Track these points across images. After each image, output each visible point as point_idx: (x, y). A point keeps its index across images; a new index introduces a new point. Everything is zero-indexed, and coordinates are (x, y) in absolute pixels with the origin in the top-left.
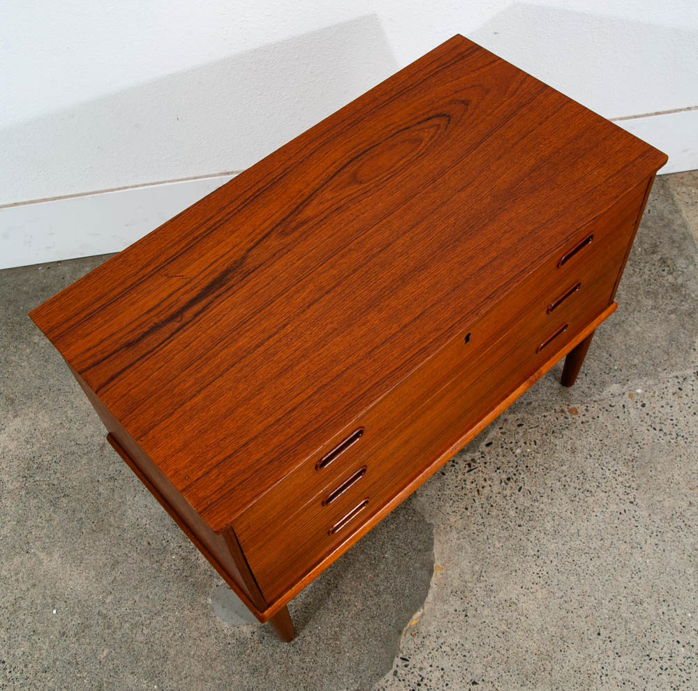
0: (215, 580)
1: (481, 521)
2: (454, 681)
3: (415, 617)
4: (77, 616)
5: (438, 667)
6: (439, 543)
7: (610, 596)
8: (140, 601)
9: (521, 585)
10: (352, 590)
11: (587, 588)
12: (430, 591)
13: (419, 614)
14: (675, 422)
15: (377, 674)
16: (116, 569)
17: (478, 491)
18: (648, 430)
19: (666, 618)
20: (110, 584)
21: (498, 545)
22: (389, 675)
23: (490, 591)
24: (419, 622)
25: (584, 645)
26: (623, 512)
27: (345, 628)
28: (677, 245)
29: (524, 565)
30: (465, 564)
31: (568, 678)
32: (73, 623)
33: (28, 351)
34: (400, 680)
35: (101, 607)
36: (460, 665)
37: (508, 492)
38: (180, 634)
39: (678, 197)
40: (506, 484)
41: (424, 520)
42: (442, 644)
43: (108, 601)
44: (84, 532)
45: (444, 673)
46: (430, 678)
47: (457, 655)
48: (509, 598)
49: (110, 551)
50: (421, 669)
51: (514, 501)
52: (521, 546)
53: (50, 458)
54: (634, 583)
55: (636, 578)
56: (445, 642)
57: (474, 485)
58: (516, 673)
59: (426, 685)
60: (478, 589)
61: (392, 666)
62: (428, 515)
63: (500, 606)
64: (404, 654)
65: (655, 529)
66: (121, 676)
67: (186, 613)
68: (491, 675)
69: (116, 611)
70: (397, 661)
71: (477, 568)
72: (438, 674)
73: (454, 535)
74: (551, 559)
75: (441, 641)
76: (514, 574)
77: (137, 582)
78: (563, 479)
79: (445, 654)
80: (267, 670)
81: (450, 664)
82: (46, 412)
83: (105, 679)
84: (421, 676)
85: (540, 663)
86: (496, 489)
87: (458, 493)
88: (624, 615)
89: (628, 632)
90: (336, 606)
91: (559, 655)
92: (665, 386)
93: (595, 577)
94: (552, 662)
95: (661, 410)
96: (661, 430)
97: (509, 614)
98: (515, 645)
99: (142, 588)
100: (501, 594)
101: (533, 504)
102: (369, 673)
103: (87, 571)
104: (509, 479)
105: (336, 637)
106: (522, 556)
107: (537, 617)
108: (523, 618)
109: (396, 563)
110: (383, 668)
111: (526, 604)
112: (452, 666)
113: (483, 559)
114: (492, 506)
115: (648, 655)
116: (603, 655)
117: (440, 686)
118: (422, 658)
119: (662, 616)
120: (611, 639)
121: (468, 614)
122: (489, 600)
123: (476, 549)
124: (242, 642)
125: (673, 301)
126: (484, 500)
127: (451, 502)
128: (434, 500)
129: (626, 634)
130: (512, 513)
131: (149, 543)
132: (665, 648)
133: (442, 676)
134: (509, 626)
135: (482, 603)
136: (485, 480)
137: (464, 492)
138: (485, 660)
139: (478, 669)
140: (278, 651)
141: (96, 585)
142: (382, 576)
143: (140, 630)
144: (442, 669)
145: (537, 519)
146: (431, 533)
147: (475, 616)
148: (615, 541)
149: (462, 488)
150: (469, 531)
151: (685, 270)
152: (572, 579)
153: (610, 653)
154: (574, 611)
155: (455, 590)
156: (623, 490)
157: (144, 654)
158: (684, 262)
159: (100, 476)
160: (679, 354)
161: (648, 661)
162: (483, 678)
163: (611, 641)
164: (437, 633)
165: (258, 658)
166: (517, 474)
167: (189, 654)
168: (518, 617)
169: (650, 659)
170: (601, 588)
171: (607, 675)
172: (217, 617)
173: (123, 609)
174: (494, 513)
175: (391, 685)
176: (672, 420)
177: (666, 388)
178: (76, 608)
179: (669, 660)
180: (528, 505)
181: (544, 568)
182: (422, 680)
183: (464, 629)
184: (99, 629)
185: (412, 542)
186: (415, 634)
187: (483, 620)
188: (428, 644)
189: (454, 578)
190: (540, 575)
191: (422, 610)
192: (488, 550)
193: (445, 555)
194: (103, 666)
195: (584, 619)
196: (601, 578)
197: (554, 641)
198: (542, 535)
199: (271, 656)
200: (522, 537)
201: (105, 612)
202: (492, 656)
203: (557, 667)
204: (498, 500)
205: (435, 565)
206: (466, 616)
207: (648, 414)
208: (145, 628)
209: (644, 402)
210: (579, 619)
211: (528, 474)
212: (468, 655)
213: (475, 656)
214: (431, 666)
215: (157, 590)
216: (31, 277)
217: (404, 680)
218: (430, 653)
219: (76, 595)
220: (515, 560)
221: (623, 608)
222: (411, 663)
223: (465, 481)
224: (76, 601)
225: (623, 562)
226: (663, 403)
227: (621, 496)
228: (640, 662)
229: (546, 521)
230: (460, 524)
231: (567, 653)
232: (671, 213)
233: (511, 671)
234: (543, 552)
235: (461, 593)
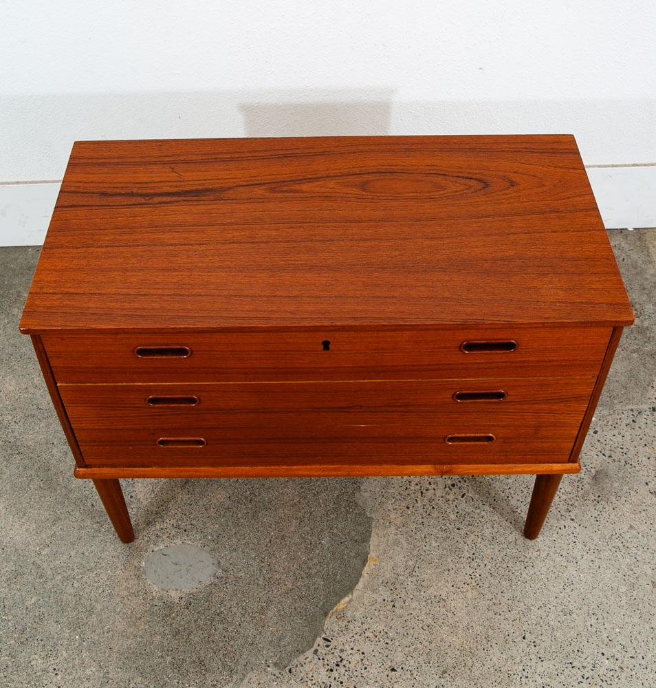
0: (152, 546)
1: (421, 520)
2: (373, 665)
3: (343, 601)
4: (11, 563)
5: (359, 650)
6: (376, 536)
7: (540, 603)
8: (76, 557)
9: (452, 583)
10: (284, 569)
11: (518, 594)
12: (361, 580)
13: (347, 599)
14: (625, 450)
15: (298, 651)
16: (57, 525)
17: (422, 492)
18: (598, 455)
19: (594, 630)
20: (48, 537)
21: (434, 544)
22: (309, 653)
23: (420, 586)
24: (346, 607)
25: (508, 646)
26: (562, 527)
27: (272, 604)
28: (647, 292)
29: (457, 565)
30: (399, 558)
31: (487, 675)
32: (7, 569)
33: (6, 321)
34: (319, 659)
35: (36, 559)
36: (381, 651)
37: (451, 497)
38: (109, 591)
39: (653, 249)
40: (451, 489)
41: (364, 514)
42: (366, 630)
43: (44, 553)
44: (32, 488)
45: (364, 657)
46: (350, 660)
47: (380, 641)
48: (439, 595)
49: (53, 508)
50: (342, 651)
51: (456, 506)
52: (457, 548)
53: (10, 418)
54: (565, 594)
55: (568, 590)
56: (369, 628)
57: (418, 487)
58: (436, 665)
59: (344, 666)
60: (409, 583)
61: (313, 644)
62: (369, 510)
63: (429, 601)
64: (327, 634)
65: (593, 547)
66: (45, 624)
67: (118, 572)
68: (410, 664)
69: (50, 563)
70: (319, 640)
71: (411, 563)
72: (358, 657)
73: (392, 530)
74: (486, 563)
75: (366, 626)
76: (446, 572)
77: (75, 539)
78: (508, 491)
79: (367, 639)
80: (189, 635)
81: (371, 649)
82: (14, 376)
83: (29, 624)
84: (341, 657)
85: (461, 659)
86: (439, 493)
87: (402, 492)
88: (551, 623)
89: (553, 640)
90: (266, 583)
91: (482, 654)
92: (620, 417)
93: (527, 585)
94: (474, 659)
95: (613, 438)
96: (610, 456)
97: (437, 609)
98: (439, 639)
99: (79, 544)
100: (431, 590)
101: (474, 510)
102: (290, 648)
103: (28, 523)
104: (453, 485)
105: (262, 611)
106: (457, 557)
107: (464, 615)
108: (450, 615)
109: (331, 549)
110: (304, 645)
111: (456, 603)
112: (373, 651)
113: (418, 556)
114: (433, 508)
115: (571, 663)
116: (526, 657)
117: (359, 669)
118: (344, 641)
119: (589, 628)
120: (535, 644)
121: (395, 605)
122: (418, 594)
123: (412, 546)
124: (169, 606)
125: (637, 342)
126: (426, 502)
127: (394, 500)
128: (377, 497)
129: (551, 641)
130: (452, 516)
131: (92, 505)
132: (589, 658)
133: (362, 660)
134: (435, 620)
135: (412, 596)
136: (430, 484)
137: (407, 492)
138: (407, 649)
139: (398, 658)
140: (203, 618)
141: (35, 537)
142: (315, 560)
143: (71, 583)
144: (363, 653)
145: (476, 524)
146: (370, 526)
147: (402, 607)
148: (551, 553)
149: (406, 489)
150: (407, 529)
151: (652, 315)
152: (504, 583)
153: (533, 656)
154: (502, 613)
155: (386, 581)
156: (566, 507)
157: (71, 605)
158: (652, 307)
159: (56, 439)
160: (637, 390)
161: (570, 669)
162: (403, 666)
163: (535, 646)
164: (363, 619)
165: (182, 622)
166: (463, 482)
167: (115, 610)
168: (446, 613)
169: (573, 667)
170: (532, 595)
171: (527, 677)
172: (148, 580)
173: (58, 562)
174: (435, 514)
175: (310, 662)
176: (622, 448)
177: (620, 419)
178: (12, 556)
179: (592, 670)
180: (470, 511)
181: (477, 570)
182: (341, 661)
183: (390, 618)
184: (30, 578)
185: (349, 533)
186: (341, 618)
187: (410, 612)
188: (352, 628)
189: (387, 570)
190: (473, 577)
191: (350, 596)
192: (424, 548)
193: (381, 548)
194: (30, 612)
195: (511, 623)
196: (533, 586)
197: (478, 639)
198: (480, 540)
199: (195, 621)
200: (460, 540)
201: (39, 562)
202: (414, 647)
203: (478, 664)
204: (440, 502)
205: (369, 556)
206: (394, 606)
207: (599, 441)
208: (75, 582)
209: (597, 429)
210: (506, 622)
211: (473, 483)
212: (390, 643)
213: (397, 644)
214: (352, 649)
215: (93, 548)
216: (21, 257)
217: (323, 659)
218: (353, 637)
219: (14, 544)
220: (449, 560)
221: (552, 616)
222: (332, 644)
223: (410, 482)
224: (13, 549)
225: (557, 573)
226: (615, 432)
227: (563, 513)
228: (563, 669)
229: (485, 527)
230: (399, 521)
231: (490, 653)
232: (644, 263)
233: (431, 662)
234: (478, 556)
235: (391, 585)
